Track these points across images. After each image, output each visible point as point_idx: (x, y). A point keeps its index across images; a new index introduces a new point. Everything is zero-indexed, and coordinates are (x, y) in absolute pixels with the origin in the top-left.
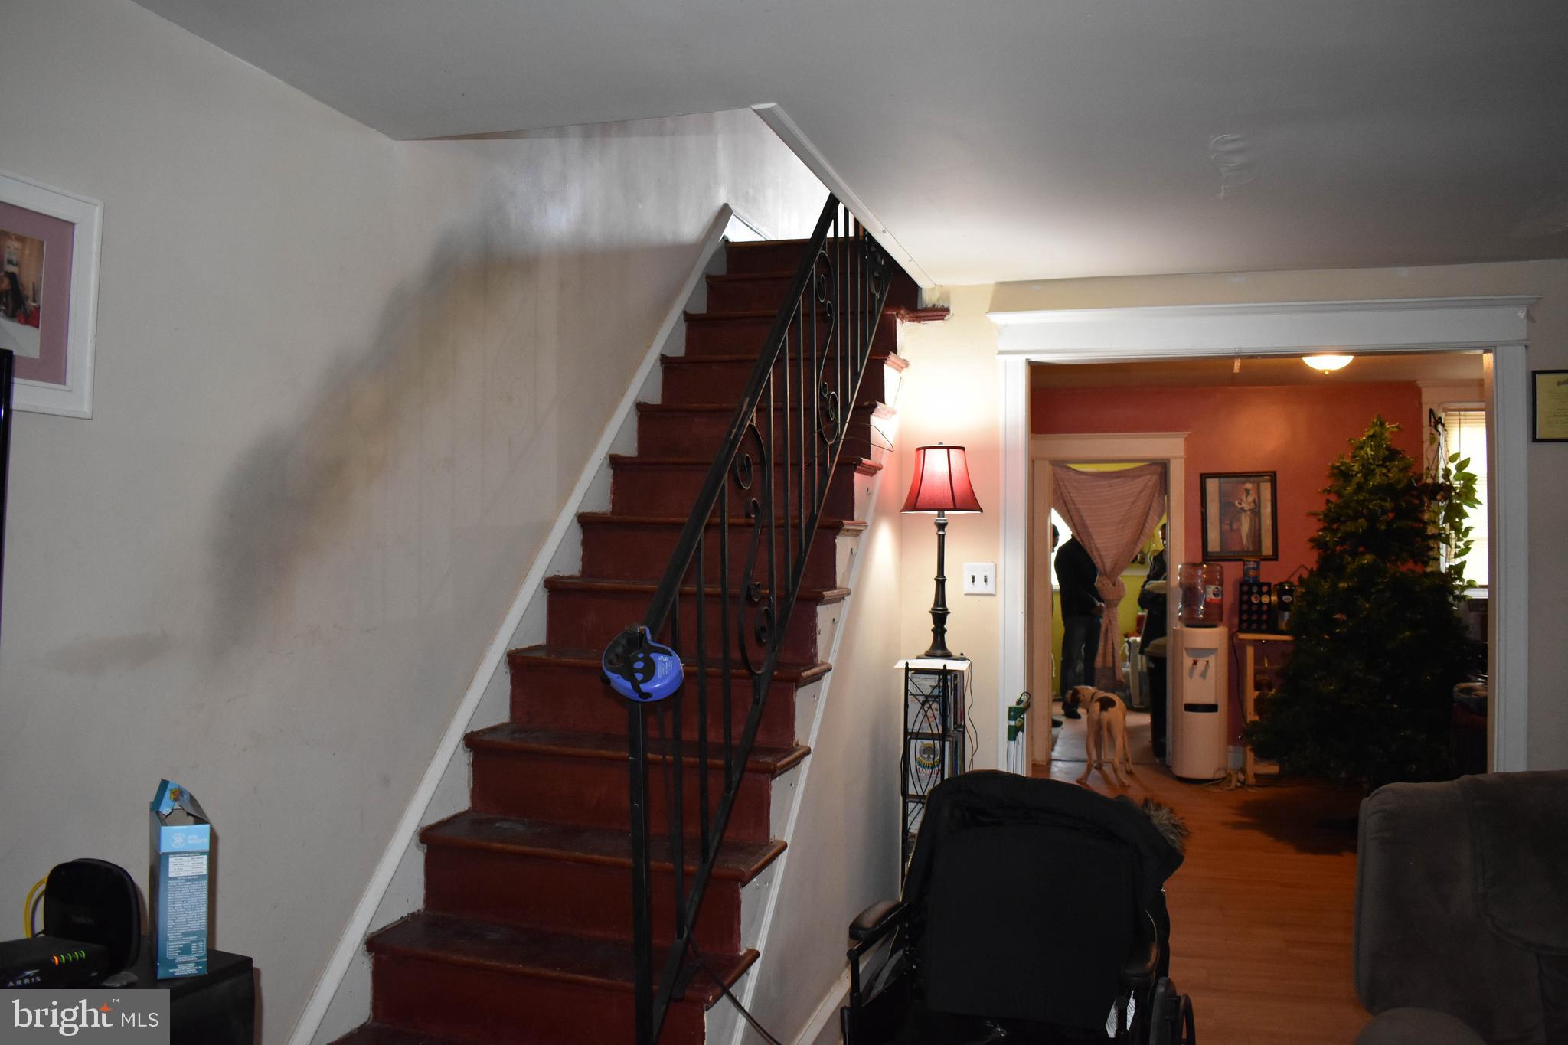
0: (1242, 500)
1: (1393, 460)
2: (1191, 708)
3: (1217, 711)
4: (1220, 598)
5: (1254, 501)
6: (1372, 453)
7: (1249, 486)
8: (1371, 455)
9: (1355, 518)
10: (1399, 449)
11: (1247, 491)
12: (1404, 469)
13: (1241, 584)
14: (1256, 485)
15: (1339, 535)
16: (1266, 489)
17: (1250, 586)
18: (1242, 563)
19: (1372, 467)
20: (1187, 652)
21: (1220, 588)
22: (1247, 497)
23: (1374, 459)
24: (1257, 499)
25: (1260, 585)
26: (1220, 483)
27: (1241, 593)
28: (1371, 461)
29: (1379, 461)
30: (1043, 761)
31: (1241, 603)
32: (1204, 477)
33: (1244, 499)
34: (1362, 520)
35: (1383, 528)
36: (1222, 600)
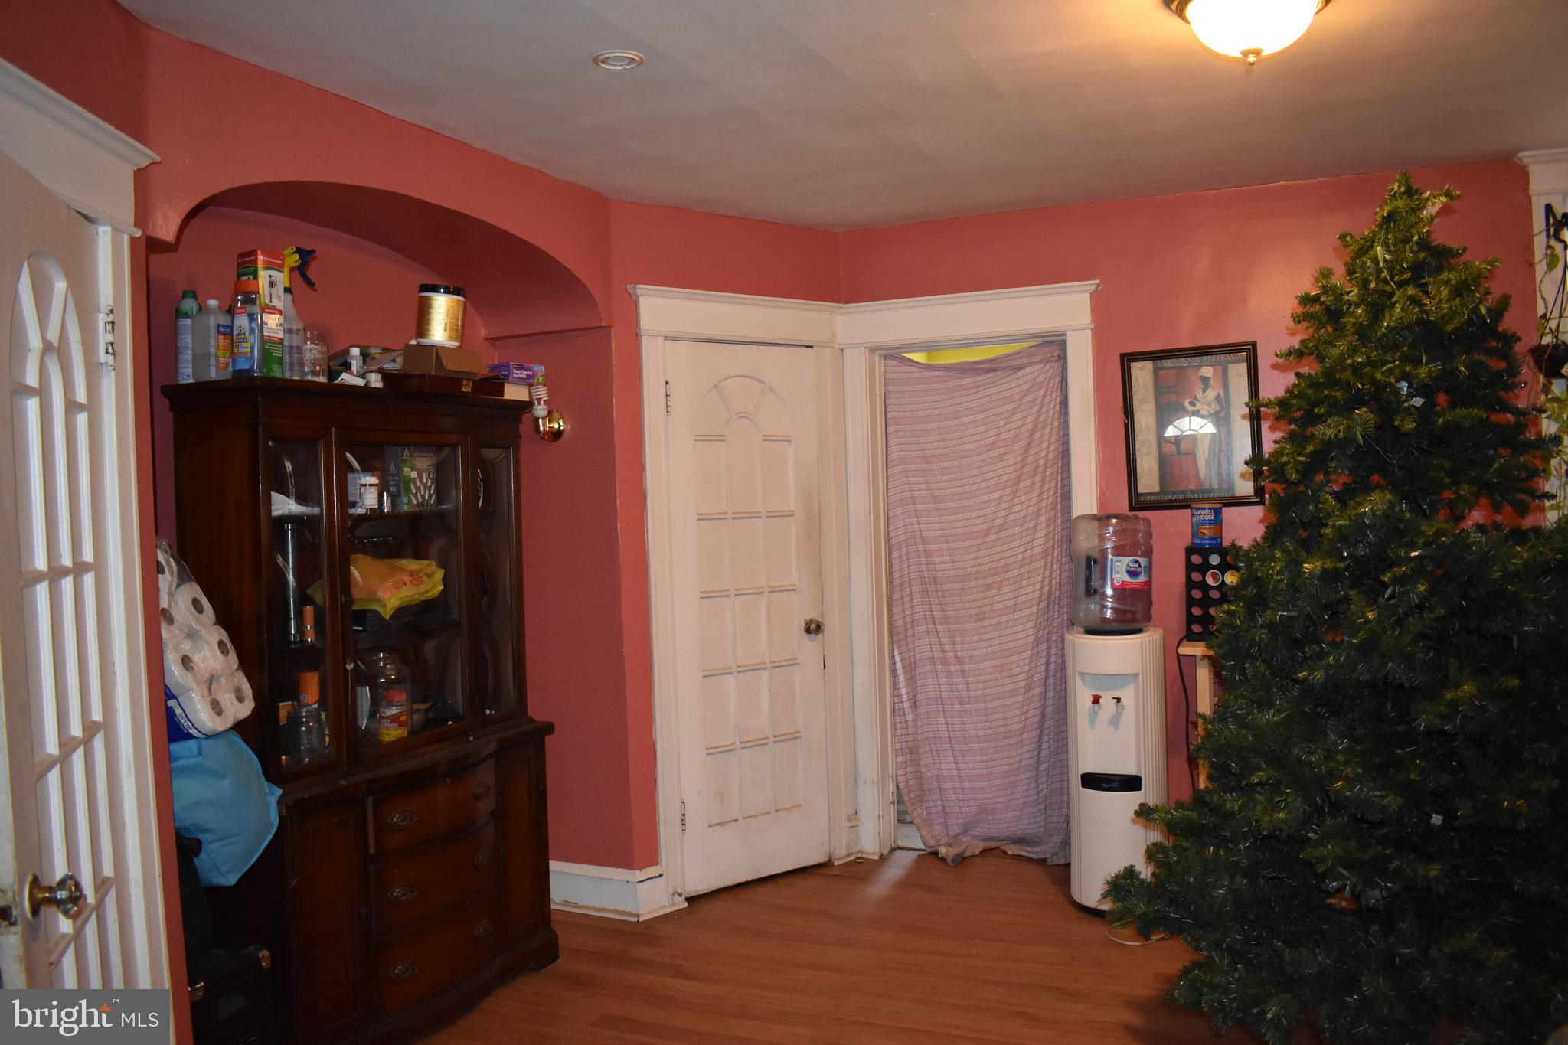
0: (1196, 399)
1: (1440, 269)
2: (1092, 781)
3: (1139, 789)
4: (1142, 578)
5: (1218, 398)
6: (1388, 257)
7: (1207, 371)
8: (1385, 260)
9: (1346, 409)
10: (1454, 246)
11: (1205, 381)
12: (1461, 290)
13: (1190, 551)
14: (1220, 368)
15: (1309, 449)
16: (1239, 373)
17: (1205, 554)
18: (1189, 510)
19: (1388, 288)
20: (1083, 681)
21: (1143, 561)
22: (1204, 391)
23: (1391, 270)
24: (1222, 394)
25: (1223, 552)
26: (1156, 370)
27: (1190, 567)
28: (1385, 274)
29: (1403, 271)
30: (875, 854)
31: (1190, 585)
32: (1128, 359)
33: (1199, 395)
34: (1362, 412)
35: (1410, 425)
36: (1148, 584)
